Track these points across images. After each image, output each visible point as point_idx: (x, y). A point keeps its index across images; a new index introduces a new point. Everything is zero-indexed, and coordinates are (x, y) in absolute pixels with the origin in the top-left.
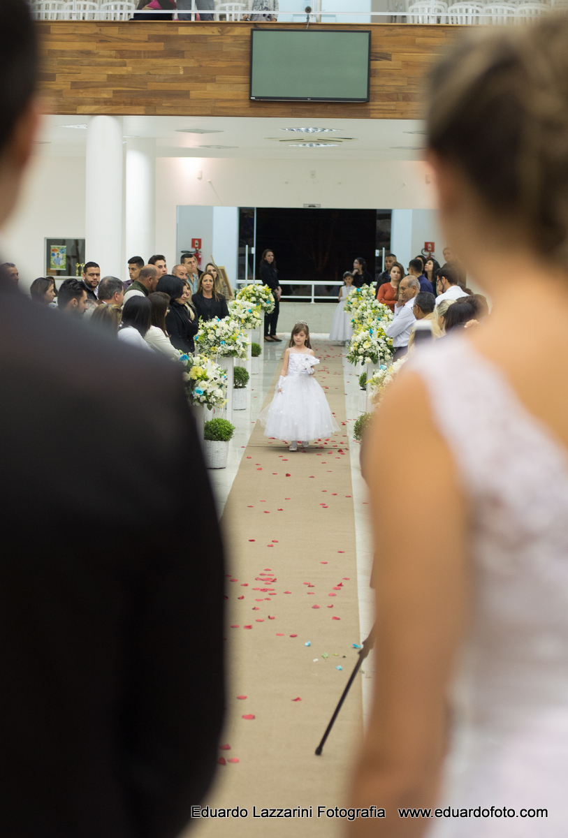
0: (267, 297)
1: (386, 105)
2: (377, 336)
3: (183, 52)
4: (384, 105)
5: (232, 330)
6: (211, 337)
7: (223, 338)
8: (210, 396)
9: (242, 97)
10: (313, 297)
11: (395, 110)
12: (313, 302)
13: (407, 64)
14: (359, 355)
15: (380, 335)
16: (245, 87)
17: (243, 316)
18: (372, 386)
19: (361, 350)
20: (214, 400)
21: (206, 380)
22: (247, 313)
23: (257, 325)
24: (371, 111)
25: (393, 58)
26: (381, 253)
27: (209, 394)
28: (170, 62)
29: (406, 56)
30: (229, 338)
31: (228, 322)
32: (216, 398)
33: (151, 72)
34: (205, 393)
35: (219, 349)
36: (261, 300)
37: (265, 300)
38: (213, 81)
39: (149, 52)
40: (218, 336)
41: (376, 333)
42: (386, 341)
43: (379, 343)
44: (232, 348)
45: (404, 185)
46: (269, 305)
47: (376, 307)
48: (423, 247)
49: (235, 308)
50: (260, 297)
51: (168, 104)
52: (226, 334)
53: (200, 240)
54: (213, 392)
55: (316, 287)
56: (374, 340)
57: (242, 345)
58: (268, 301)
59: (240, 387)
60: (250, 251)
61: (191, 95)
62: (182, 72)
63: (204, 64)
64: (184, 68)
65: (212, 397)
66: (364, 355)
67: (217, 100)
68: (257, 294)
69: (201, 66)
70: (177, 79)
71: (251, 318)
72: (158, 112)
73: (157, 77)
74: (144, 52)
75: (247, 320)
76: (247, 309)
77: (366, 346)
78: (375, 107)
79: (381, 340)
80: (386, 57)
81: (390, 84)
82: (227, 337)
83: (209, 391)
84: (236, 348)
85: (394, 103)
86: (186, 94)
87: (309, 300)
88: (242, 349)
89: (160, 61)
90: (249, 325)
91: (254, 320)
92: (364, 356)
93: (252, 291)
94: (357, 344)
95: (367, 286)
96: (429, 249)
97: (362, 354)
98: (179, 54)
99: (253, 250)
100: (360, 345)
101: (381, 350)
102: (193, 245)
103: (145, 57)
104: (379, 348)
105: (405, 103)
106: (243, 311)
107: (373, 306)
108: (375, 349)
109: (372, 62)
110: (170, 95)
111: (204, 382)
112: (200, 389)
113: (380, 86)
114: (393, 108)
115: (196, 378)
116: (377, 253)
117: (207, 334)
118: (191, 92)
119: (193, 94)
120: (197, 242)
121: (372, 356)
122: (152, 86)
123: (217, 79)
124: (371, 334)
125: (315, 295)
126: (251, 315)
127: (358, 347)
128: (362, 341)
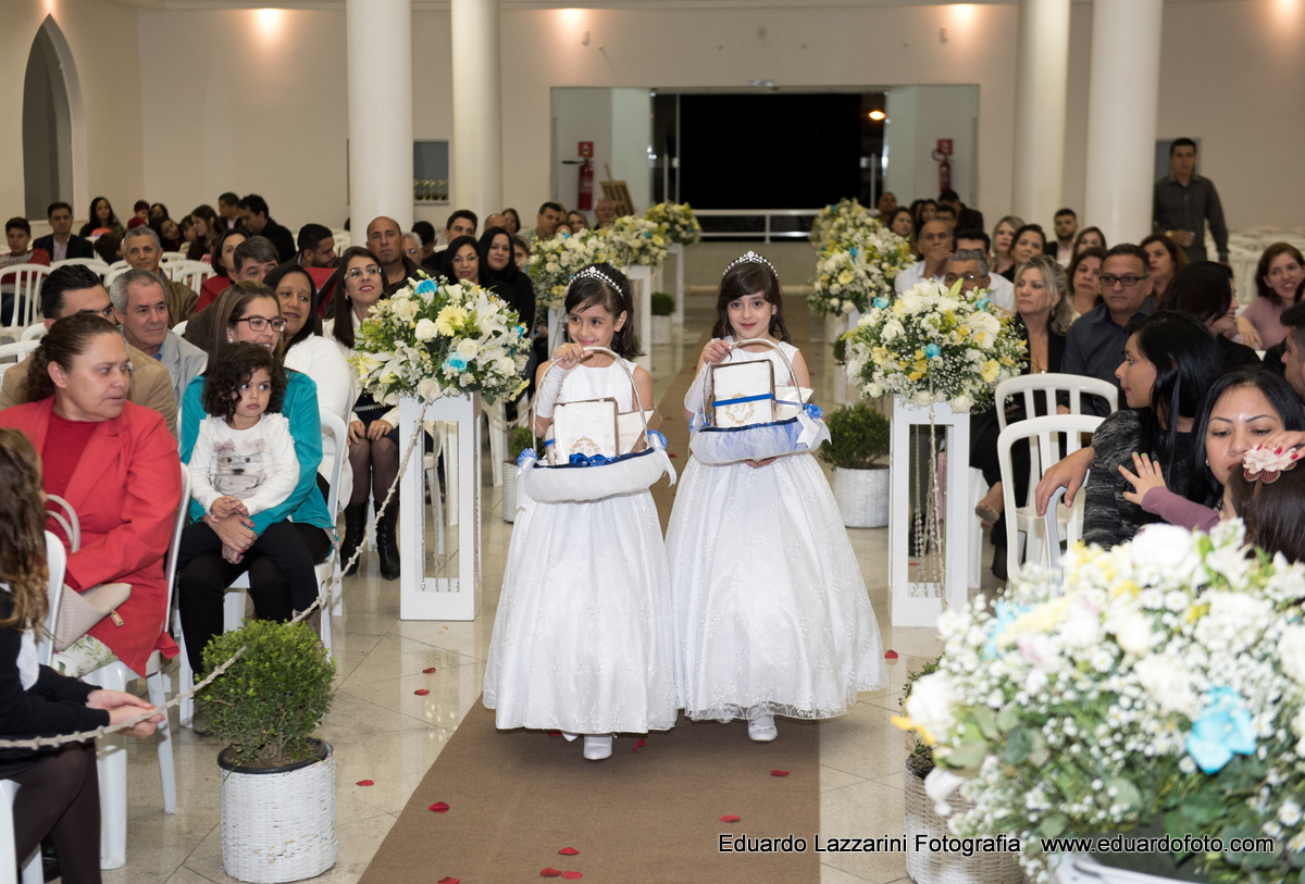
0: (686, 222)
2: (864, 260)
6: (550, 267)
8: (484, 373)
10: (768, 234)
12: (768, 241)
14: (831, 297)
15: (870, 258)
17: (636, 244)
18: (856, 346)
19: (835, 288)
20: (494, 382)
21: (475, 335)
22: (642, 237)
23: (660, 258)
26: (869, 163)
27: (480, 369)
31: (584, 240)
32: (498, 377)
34: (472, 366)
36: (678, 228)
37: (684, 227)
40: (564, 265)
41: (862, 254)
42: (883, 270)
43: (869, 274)
45: (907, 45)
46: (691, 235)
48: (934, 146)
49: (622, 229)
50: (674, 222)
53: (591, 145)
54: (490, 364)
55: (773, 218)
56: (860, 267)
58: (689, 229)
60: (670, 162)
65: (490, 374)
66: (841, 297)
68: (671, 218)
71: (649, 247)
75: (643, 250)
76: (643, 230)
77: (844, 279)
79: (872, 268)
83: (481, 363)
87: (762, 239)
90: (646, 259)
91: (655, 250)
92: (841, 300)
93: (662, 213)
94: (826, 277)
95: (847, 202)
96: (945, 151)
97: (836, 296)
99: (676, 163)
100: (832, 277)
101: (873, 286)
102: (581, 152)
104: (868, 283)
106: (636, 234)
108: (862, 285)
111: (468, 341)
112: (458, 358)
115: (451, 333)
116: (864, 162)
117: (545, 261)
120: (586, 147)
121: (856, 298)
124: (854, 257)
125: (772, 230)
126: (649, 241)
127: (830, 282)
128: (837, 271)
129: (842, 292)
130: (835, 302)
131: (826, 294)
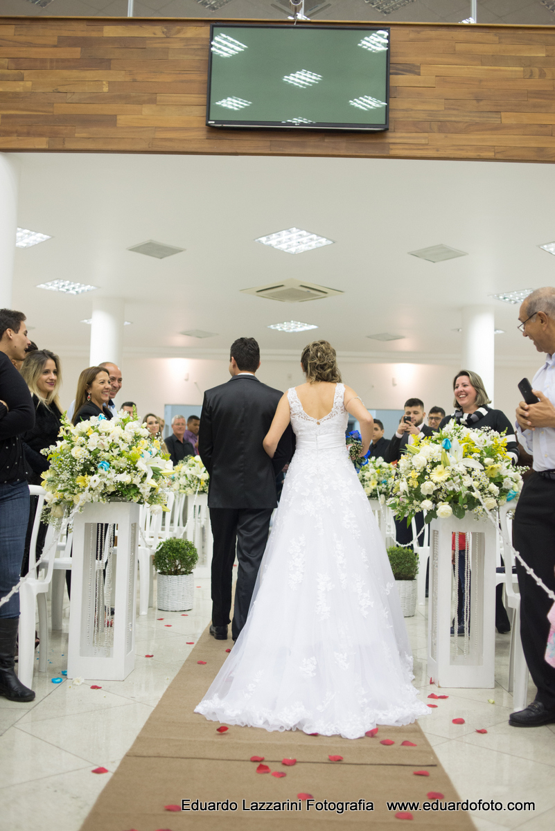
1: (413, 138)
2: (461, 454)
3: (110, 60)
4: (410, 138)
5: (129, 438)
7: (106, 455)
9: (195, 125)
11: (427, 144)
13: (442, 79)
14: (421, 499)
15: (467, 454)
16: (201, 111)
19: (427, 487)
24: (391, 146)
25: (422, 72)
28: (90, 75)
29: (442, 69)
30: (120, 455)
33: (61, 89)
35: (93, 481)
38: (153, 101)
39: (58, 60)
43: (470, 472)
44: (125, 478)
45: (373, 387)
47: (380, 467)
51: (84, 135)
52: (113, 445)
56: (457, 462)
57: (150, 474)
59: (184, 573)
61: (118, 122)
62: (106, 89)
63: (139, 78)
64: (109, 83)
66: (436, 498)
67: (157, 128)
69: (134, 81)
70: (98, 98)
72: (68, 146)
73: (69, 95)
74: (52, 61)
77: (439, 475)
78: (398, 141)
79: (473, 463)
80: (413, 69)
81: (420, 107)
82: (116, 452)
84: (137, 481)
85: (426, 135)
86: (111, 120)
88: (151, 482)
89: (75, 74)
92: (435, 502)
97: (428, 496)
98: (104, 63)
100: (423, 474)
103: (52, 68)
104: (468, 481)
105: (442, 135)
107: (377, 465)
108: (461, 483)
109: (391, 76)
110: (87, 121)
113: (403, 110)
114: (423, 141)
118: (118, 117)
119: (122, 120)
121: (454, 499)
122: (61, 109)
123: (158, 98)
128: (429, 467)
129: (436, 492)
130: (427, 505)
131: (416, 495)
